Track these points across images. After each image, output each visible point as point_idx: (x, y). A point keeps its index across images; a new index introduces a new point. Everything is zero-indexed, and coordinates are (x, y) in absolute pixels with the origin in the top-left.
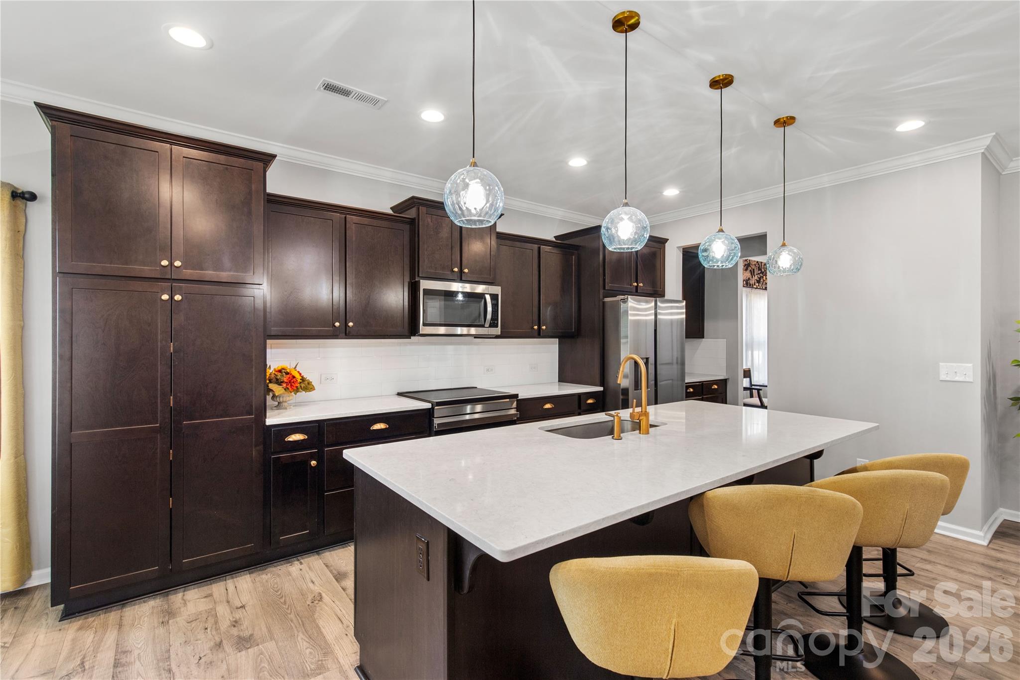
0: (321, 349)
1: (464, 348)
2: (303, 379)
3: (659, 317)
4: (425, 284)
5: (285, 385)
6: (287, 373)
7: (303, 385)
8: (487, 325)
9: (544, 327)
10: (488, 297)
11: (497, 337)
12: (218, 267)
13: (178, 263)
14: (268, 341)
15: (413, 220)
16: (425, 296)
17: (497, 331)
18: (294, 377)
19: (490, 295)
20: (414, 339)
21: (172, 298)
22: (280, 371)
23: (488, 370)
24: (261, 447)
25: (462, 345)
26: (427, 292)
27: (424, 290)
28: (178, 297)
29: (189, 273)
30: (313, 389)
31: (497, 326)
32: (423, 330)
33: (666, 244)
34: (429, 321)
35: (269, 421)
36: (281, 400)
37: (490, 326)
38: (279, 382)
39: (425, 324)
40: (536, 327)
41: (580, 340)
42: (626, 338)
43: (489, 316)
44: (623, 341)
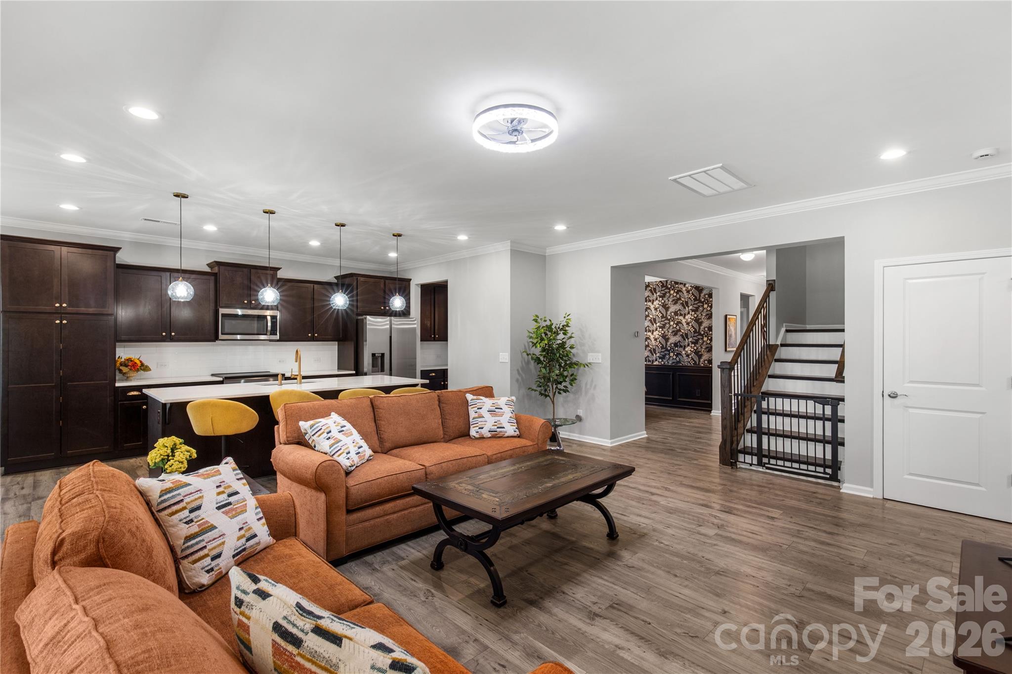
0: (158, 348)
1: (261, 348)
2: (142, 365)
3: (393, 326)
4: (222, 311)
5: (129, 367)
6: (132, 361)
7: (142, 368)
8: (269, 333)
9: (316, 335)
10: (269, 318)
11: (278, 341)
12: (88, 306)
13: (64, 305)
14: (117, 344)
15: (216, 273)
16: (223, 318)
17: (278, 337)
18: (136, 363)
19: (271, 316)
20: (217, 342)
21: (61, 322)
22: (127, 360)
23: (280, 361)
24: (112, 398)
26: (223, 315)
27: (222, 314)
28: (65, 322)
29: (71, 309)
30: (150, 370)
31: (276, 335)
32: (221, 337)
33: (411, 282)
34: (226, 331)
35: (117, 385)
36: (128, 375)
37: (271, 334)
38: (126, 366)
39: (222, 334)
40: (310, 335)
41: (346, 342)
42: (366, 341)
43: (269, 328)
44: (365, 343)
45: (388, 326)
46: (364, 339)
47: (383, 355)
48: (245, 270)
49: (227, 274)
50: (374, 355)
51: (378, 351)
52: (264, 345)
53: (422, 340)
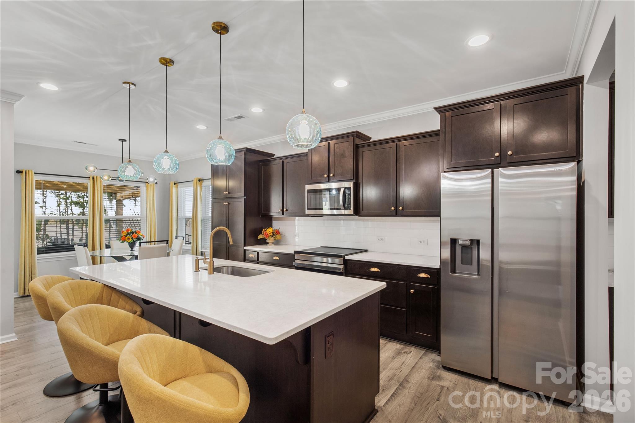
0: (293, 221)
4: (308, 187)
8: (342, 208)
9: (400, 208)
10: (342, 191)
12: (235, 192)
13: (227, 193)
16: (308, 194)
17: (351, 212)
19: (345, 188)
27: (307, 190)
31: (350, 209)
32: (307, 212)
34: (310, 207)
37: (345, 208)
39: (308, 209)
40: (393, 208)
43: (341, 202)
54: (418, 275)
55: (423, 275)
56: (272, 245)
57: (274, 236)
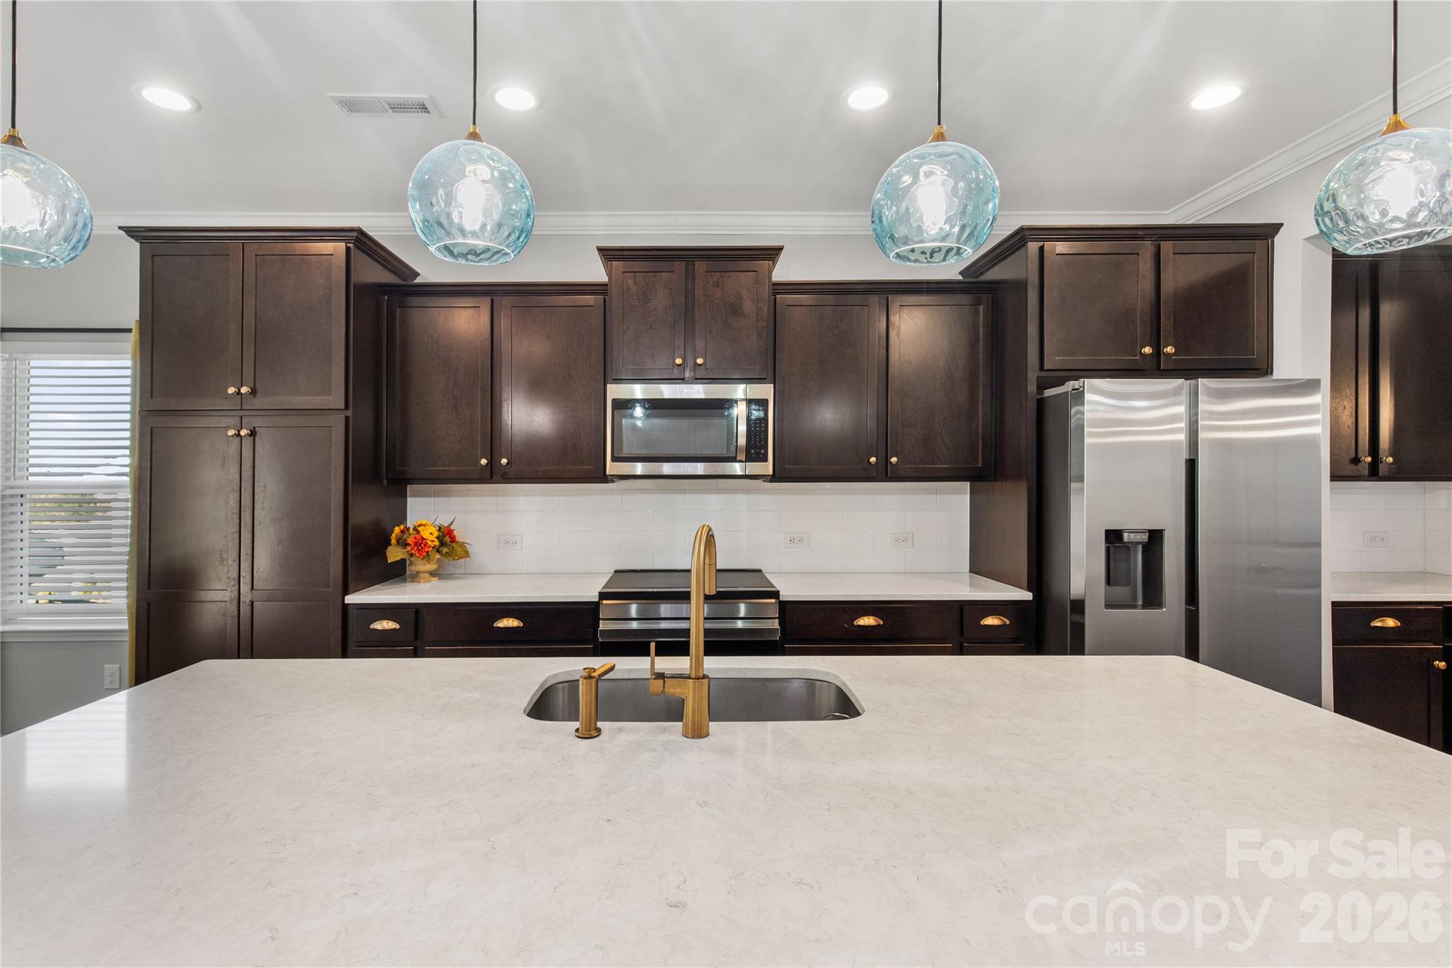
1: (741, 499)
4: (615, 391)
8: (741, 457)
9: (894, 460)
10: (742, 408)
11: (770, 479)
13: (244, 390)
15: (606, 286)
16: (616, 411)
17: (767, 468)
19: (748, 401)
21: (239, 433)
25: (737, 493)
26: (618, 403)
27: (614, 400)
28: (245, 433)
29: (260, 401)
31: (765, 460)
32: (612, 467)
33: (1278, 239)
34: (626, 451)
37: (749, 458)
39: (614, 459)
40: (873, 460)
41: (998, 484)
42: (1081, 479)
43: (742, 441)
44: (1074, 486)
45: (1182, 437)
46: (1073, 471)
47: (1155, 537)
48: (679, 266)
49: (631, 282)
50: (1113, 537)
51: (1135, 522)
52: (747, 491)
53: (1335, 477)
54: (981, 623)
55: (990, 621)
56: (433, 579)
57: (445, 550)
